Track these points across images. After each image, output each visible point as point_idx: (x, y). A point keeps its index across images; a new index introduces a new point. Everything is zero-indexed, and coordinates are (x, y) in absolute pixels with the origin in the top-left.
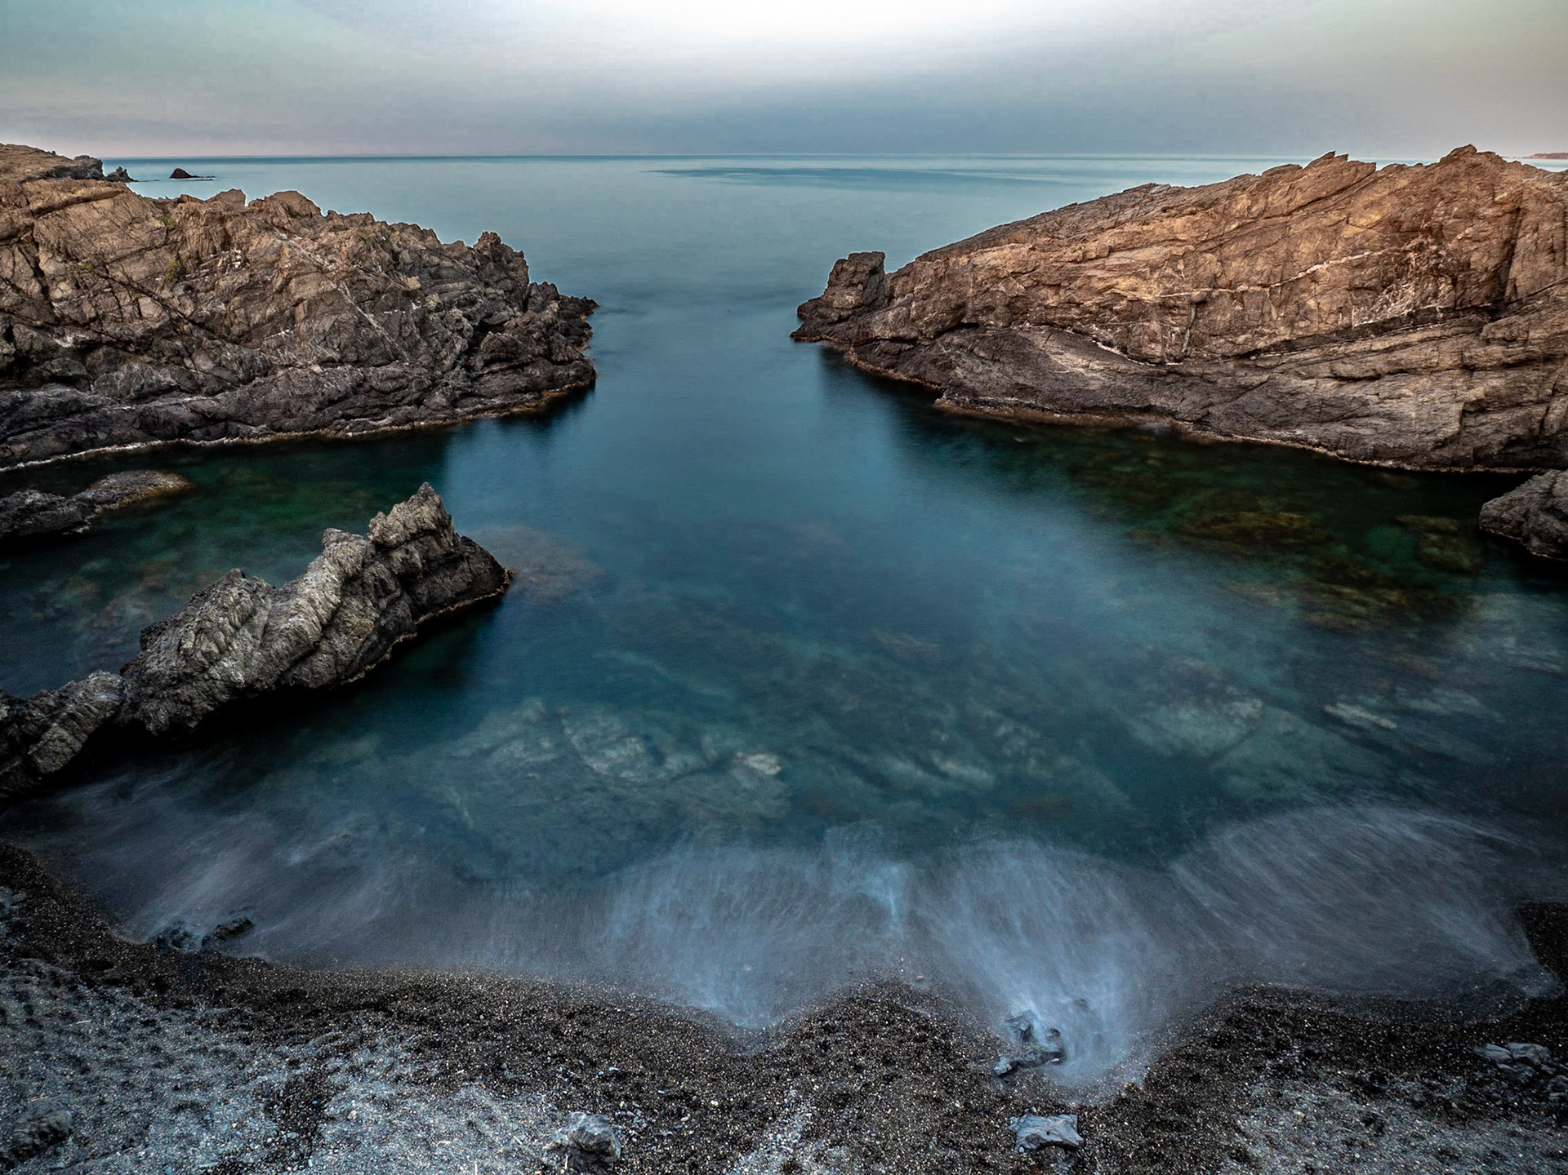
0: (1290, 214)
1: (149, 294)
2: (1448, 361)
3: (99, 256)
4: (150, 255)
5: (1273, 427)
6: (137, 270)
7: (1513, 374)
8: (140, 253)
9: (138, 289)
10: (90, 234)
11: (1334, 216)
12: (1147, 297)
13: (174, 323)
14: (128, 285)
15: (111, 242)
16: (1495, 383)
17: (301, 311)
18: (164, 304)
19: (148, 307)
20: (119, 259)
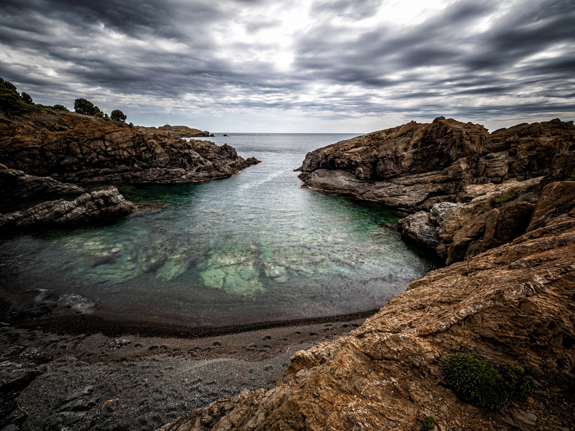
0: (396, 138)
1: (126, 151)
2: (429, 180)
3: (118, 142)
4: (128, 143)
5: (378, 197)
6: (125, 146)
7: (445, 184)
8: (126, 142)
9: (124, 149)
10: (117, 138)
11: (408, 138)
12: (358, 161)
13: (130, 157)
14: (122, 148)
15: (120, 140)
16: (439, 187)
17: (157, 156)
18: (129, 153)
19: (125, 153)
20: (121, 143)
